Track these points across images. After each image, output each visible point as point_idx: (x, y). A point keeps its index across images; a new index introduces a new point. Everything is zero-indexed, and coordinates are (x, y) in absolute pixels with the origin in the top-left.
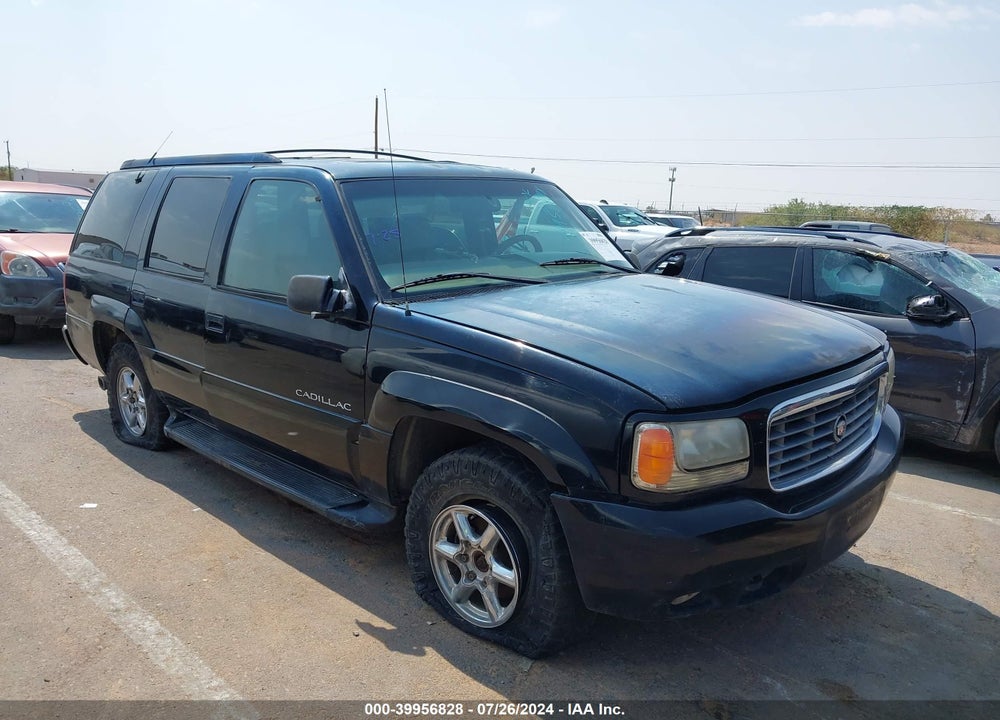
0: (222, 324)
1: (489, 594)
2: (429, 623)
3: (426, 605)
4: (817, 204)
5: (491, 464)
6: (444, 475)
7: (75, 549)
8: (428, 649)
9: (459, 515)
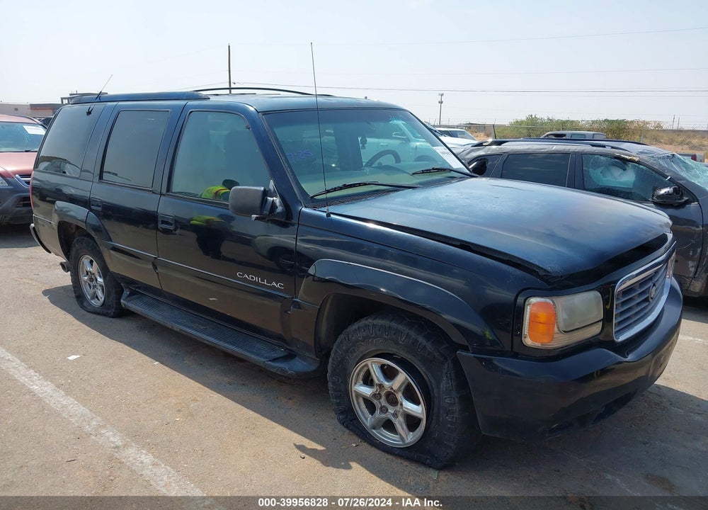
0: (173, 223)
1: (399, 423)
2: (354, 445)
3: (347, 431)
4: (546, 118)
5: (400, 327)
6: (360, 335)
7: (71, 399)
8: (354, 464)
9: (374, 365)
